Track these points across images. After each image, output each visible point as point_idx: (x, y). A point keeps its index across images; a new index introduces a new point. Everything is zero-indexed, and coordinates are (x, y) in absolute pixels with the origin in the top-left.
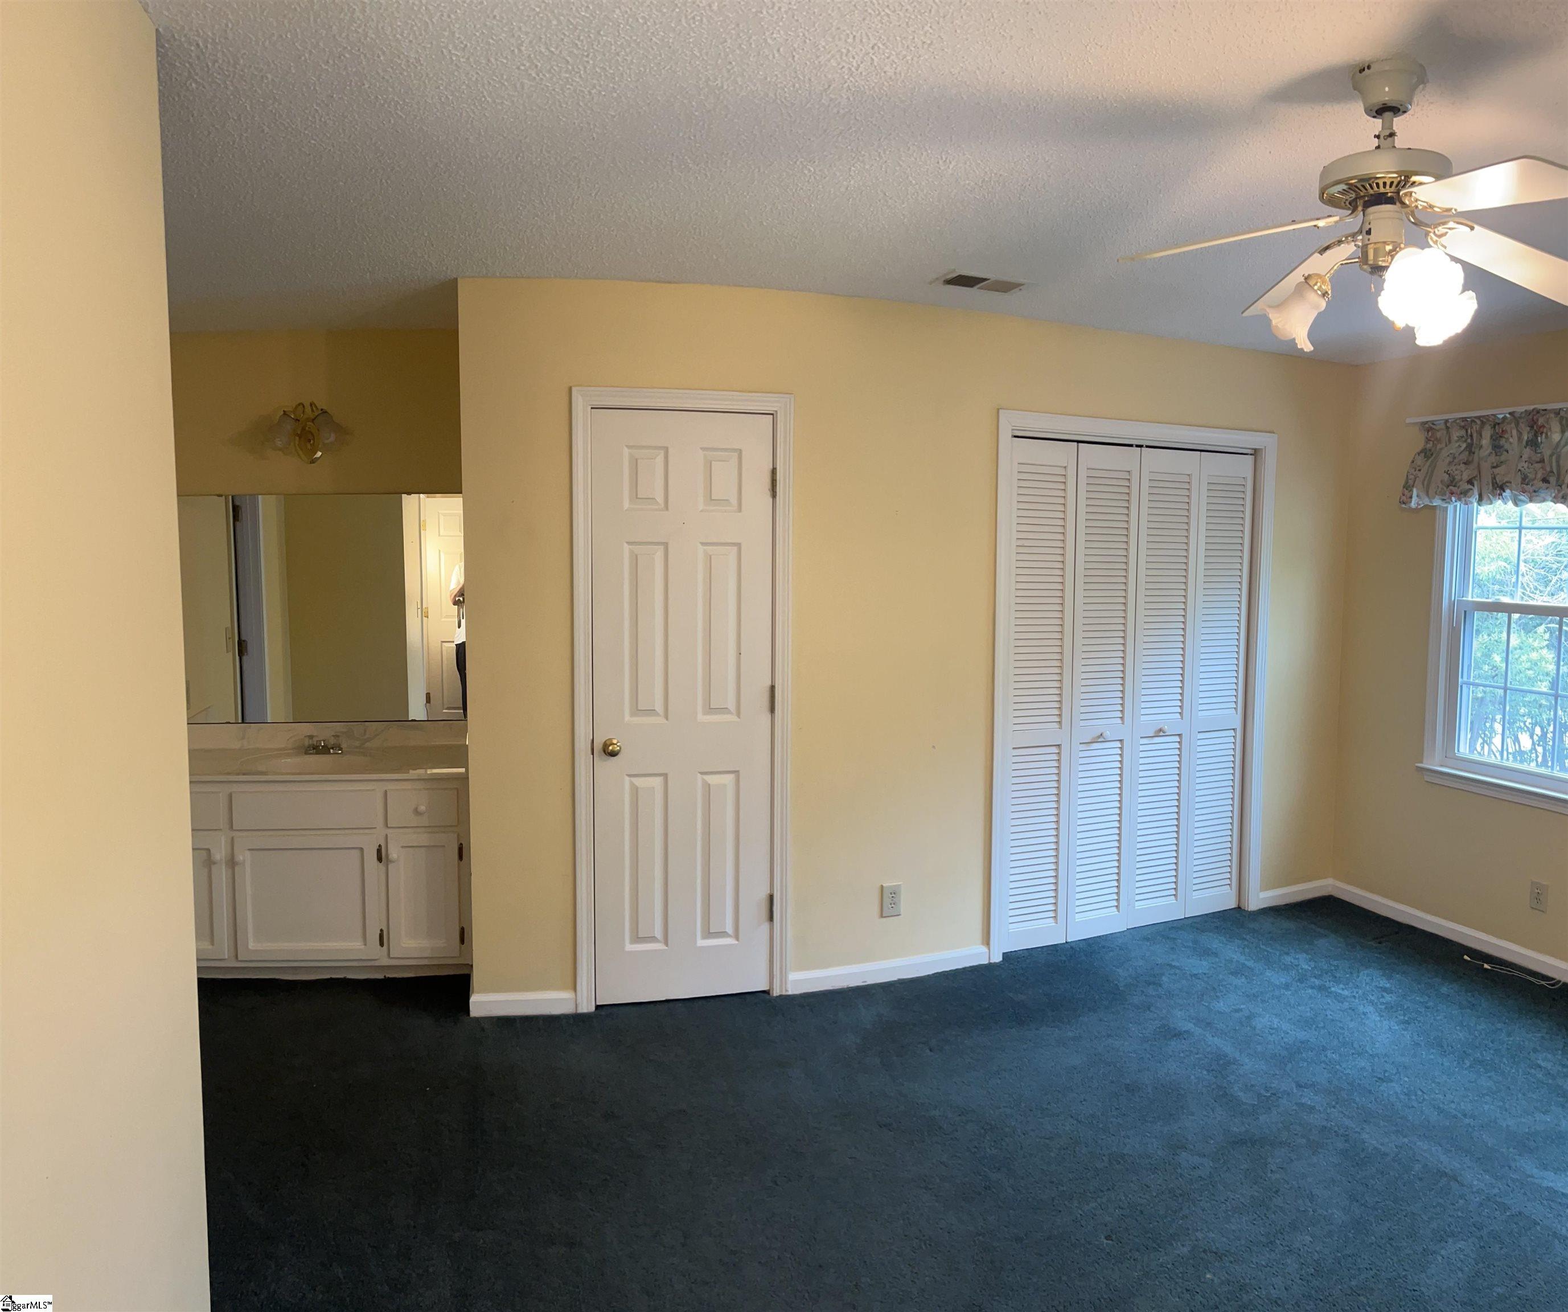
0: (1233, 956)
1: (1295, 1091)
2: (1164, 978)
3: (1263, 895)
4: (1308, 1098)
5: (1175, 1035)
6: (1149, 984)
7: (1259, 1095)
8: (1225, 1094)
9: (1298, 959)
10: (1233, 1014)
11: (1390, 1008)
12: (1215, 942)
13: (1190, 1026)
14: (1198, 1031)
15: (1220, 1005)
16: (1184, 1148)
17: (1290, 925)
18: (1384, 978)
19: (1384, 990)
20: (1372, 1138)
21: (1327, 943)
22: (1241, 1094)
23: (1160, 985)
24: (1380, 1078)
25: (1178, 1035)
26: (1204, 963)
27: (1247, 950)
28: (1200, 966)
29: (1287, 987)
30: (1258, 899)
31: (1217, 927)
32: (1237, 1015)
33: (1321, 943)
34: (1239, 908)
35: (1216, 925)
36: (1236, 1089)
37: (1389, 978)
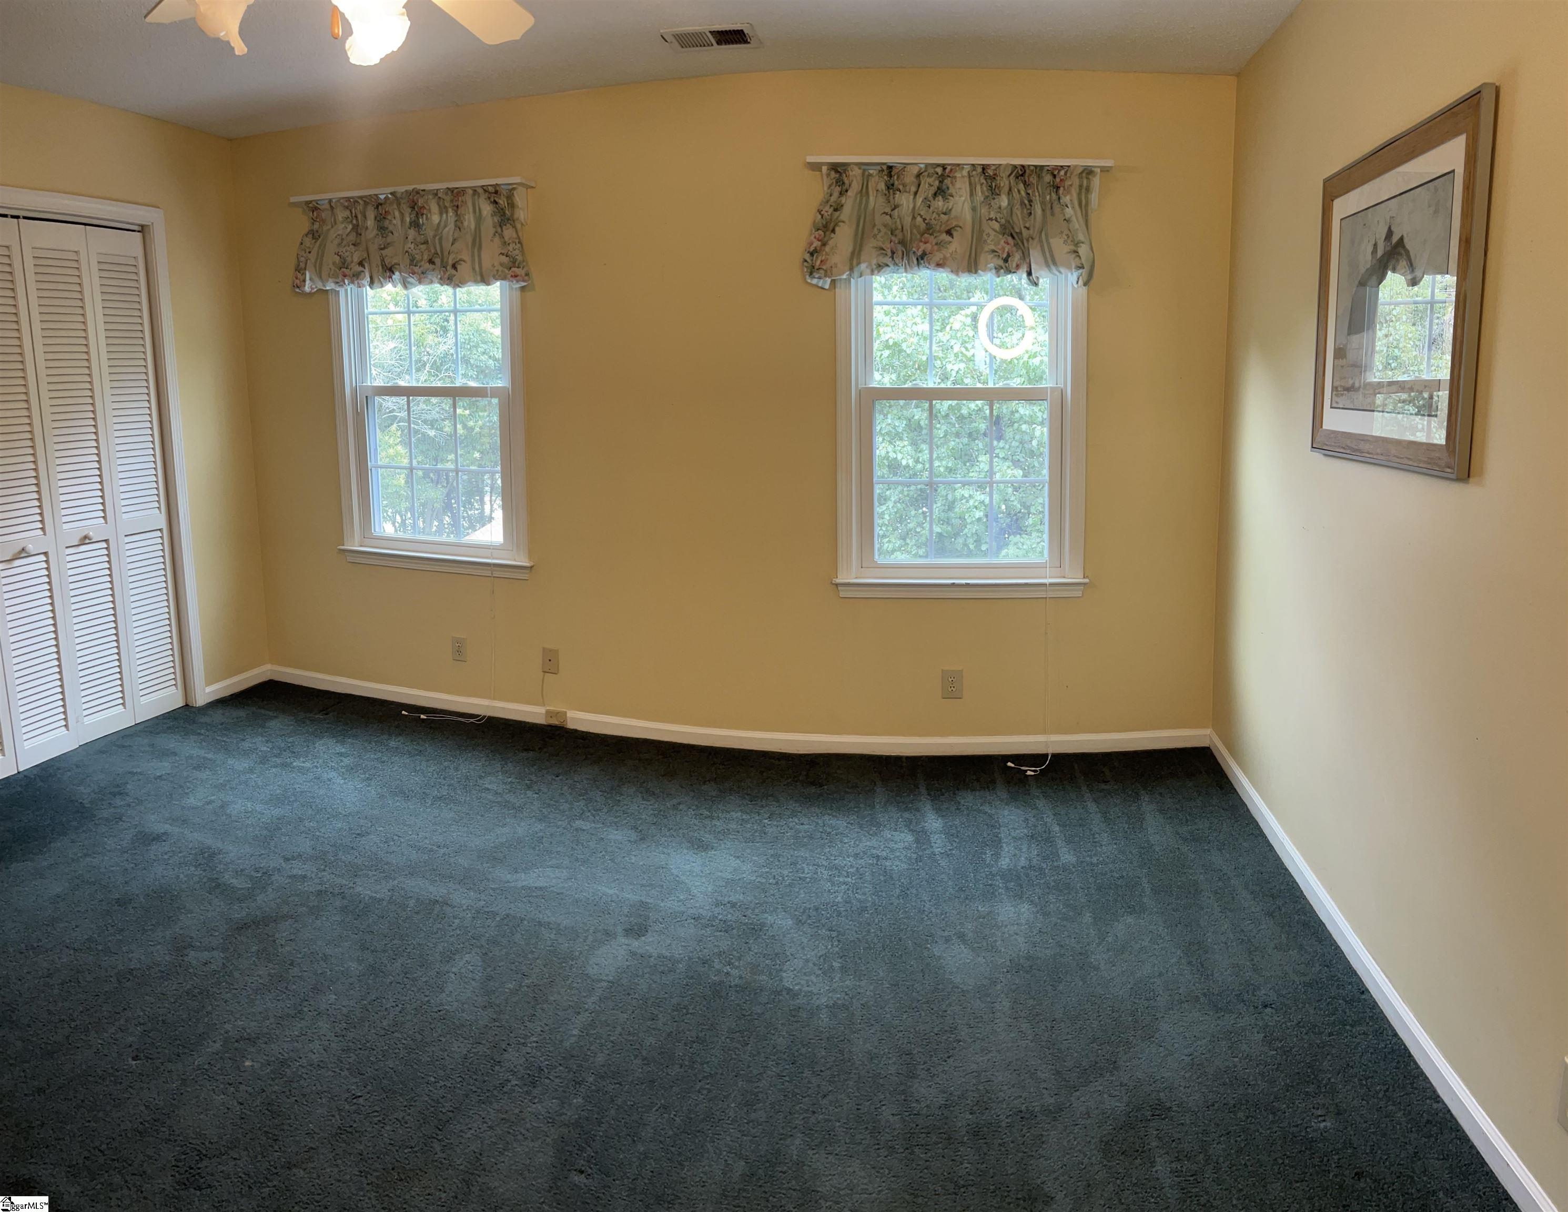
0: (192, 752)
1: (284, 865)
2: (128, 786)
3: (208, 689)
4: (297, 868)
5: (154, 839)
6: (114, 795)
7: (251, 878)
8: (218, 886)
9: (255, 743)
10: (206, 806)
11: (351, 769)
12: (170, 742)
13: (167, 827)
14: (175, 830)
15: (191, 801)
16: (191, 946)
17: (242, 713)
18: (338, 745)
19: (341, 754)
20: (365, 889)
21: (278, 724)
22: (234, 881)
23: (127, 794)
24: (358, 834)
25: (158, 838)
26: (166, 764)
27: (204, 744)
28: (164, 767)
29: (251, 770)
30: (205, 693)
31: (169, 728)
32: (210, 807)
33: (272, 724)
34: (187, 705)
35: (168, 725)
36: (227, 877)
37: (343, 743)
